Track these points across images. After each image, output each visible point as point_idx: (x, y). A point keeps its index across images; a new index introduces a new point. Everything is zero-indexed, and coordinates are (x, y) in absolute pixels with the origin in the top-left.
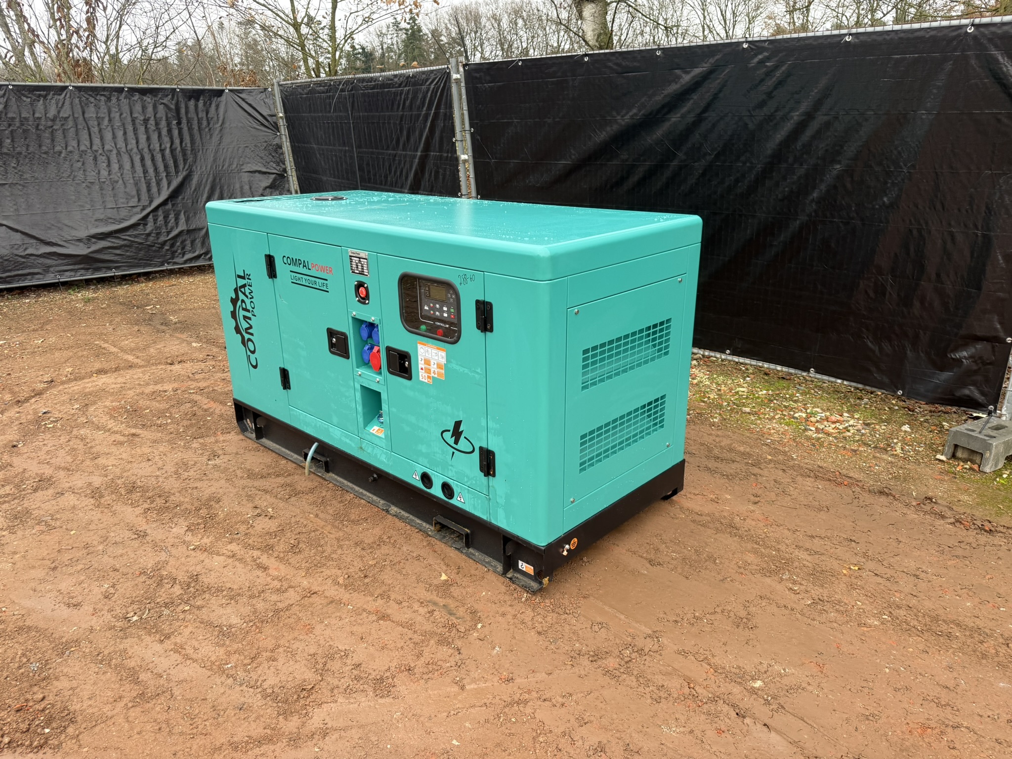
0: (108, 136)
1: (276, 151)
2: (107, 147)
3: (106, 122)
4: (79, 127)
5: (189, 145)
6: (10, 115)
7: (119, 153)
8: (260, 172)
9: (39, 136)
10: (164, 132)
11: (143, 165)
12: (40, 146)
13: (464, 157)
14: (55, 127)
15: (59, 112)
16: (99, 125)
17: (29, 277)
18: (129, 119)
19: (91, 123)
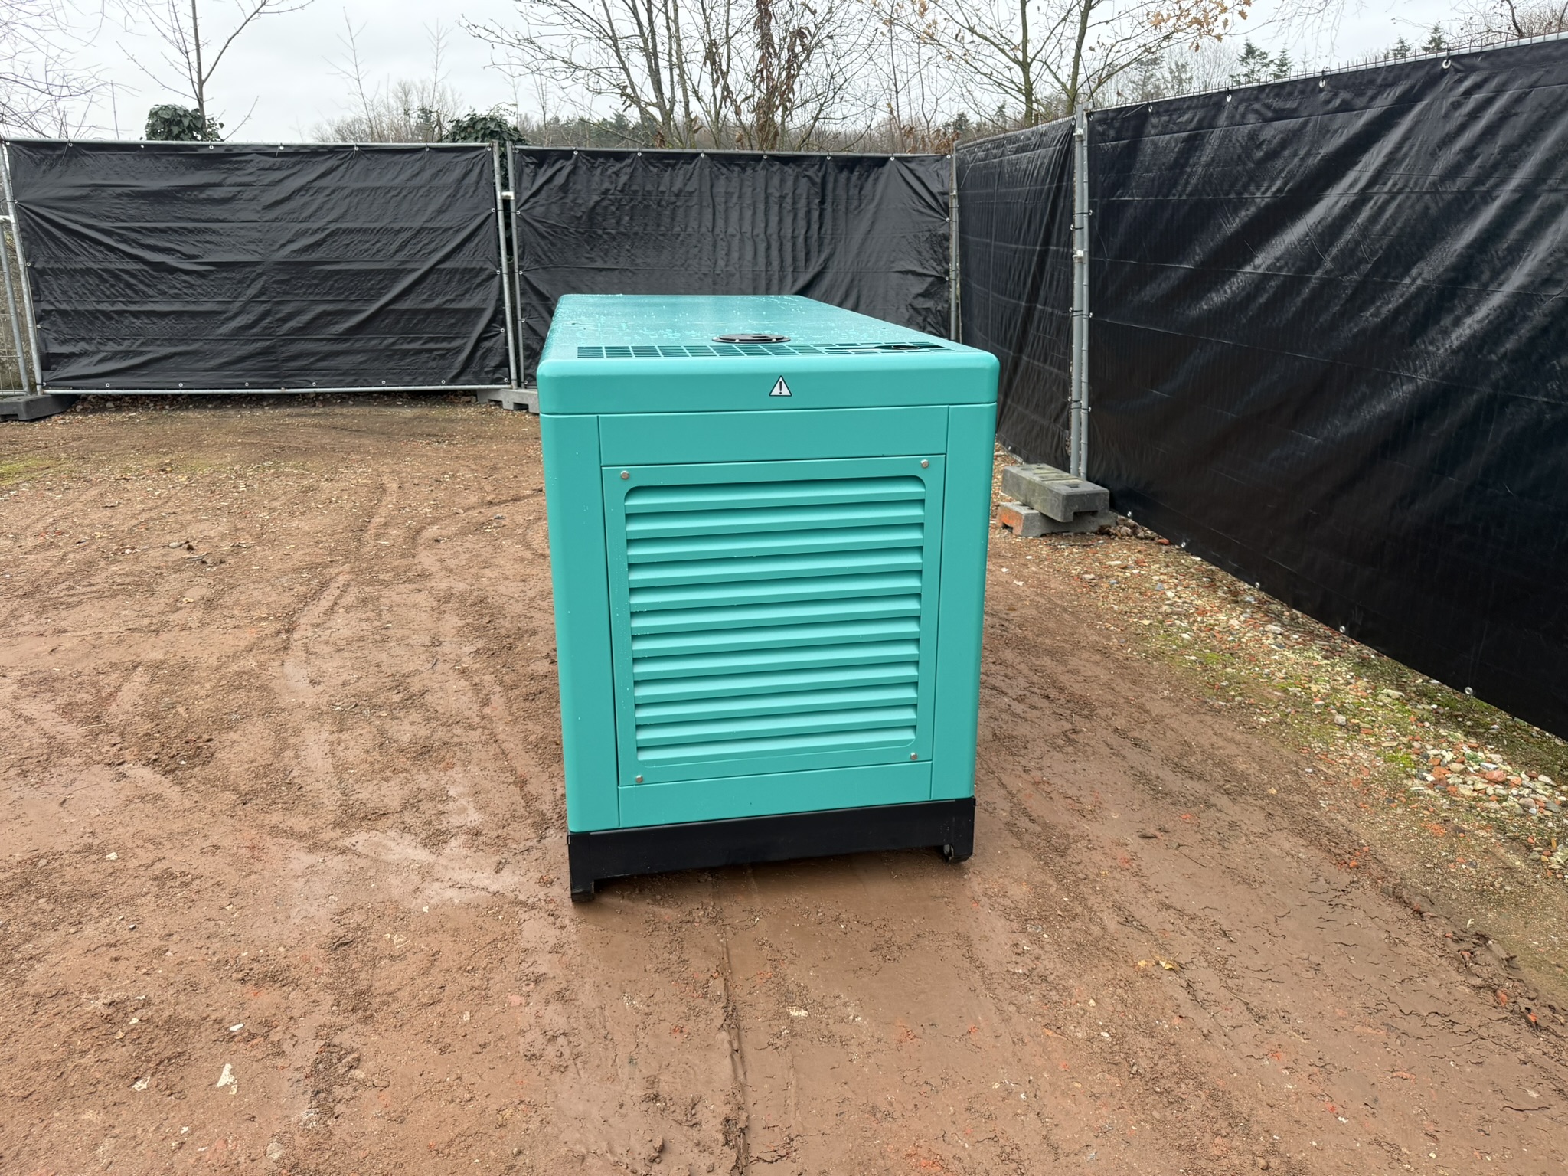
0: (734, 216)
1: (940, 244)
2: (731, 230)
3: (735, 199)
4: (705, 204)
5: (829, 232)
6: (635, 187)
7: (742, 240)
8: (914, 273)
9: (659, 214)
10: (802, 214)
12: (658, 226)
13: (1079, 253)
14: (678, 204)
15: (685, 185)
16: (726, 202)
18: (762, 195)
19: (717, 199)
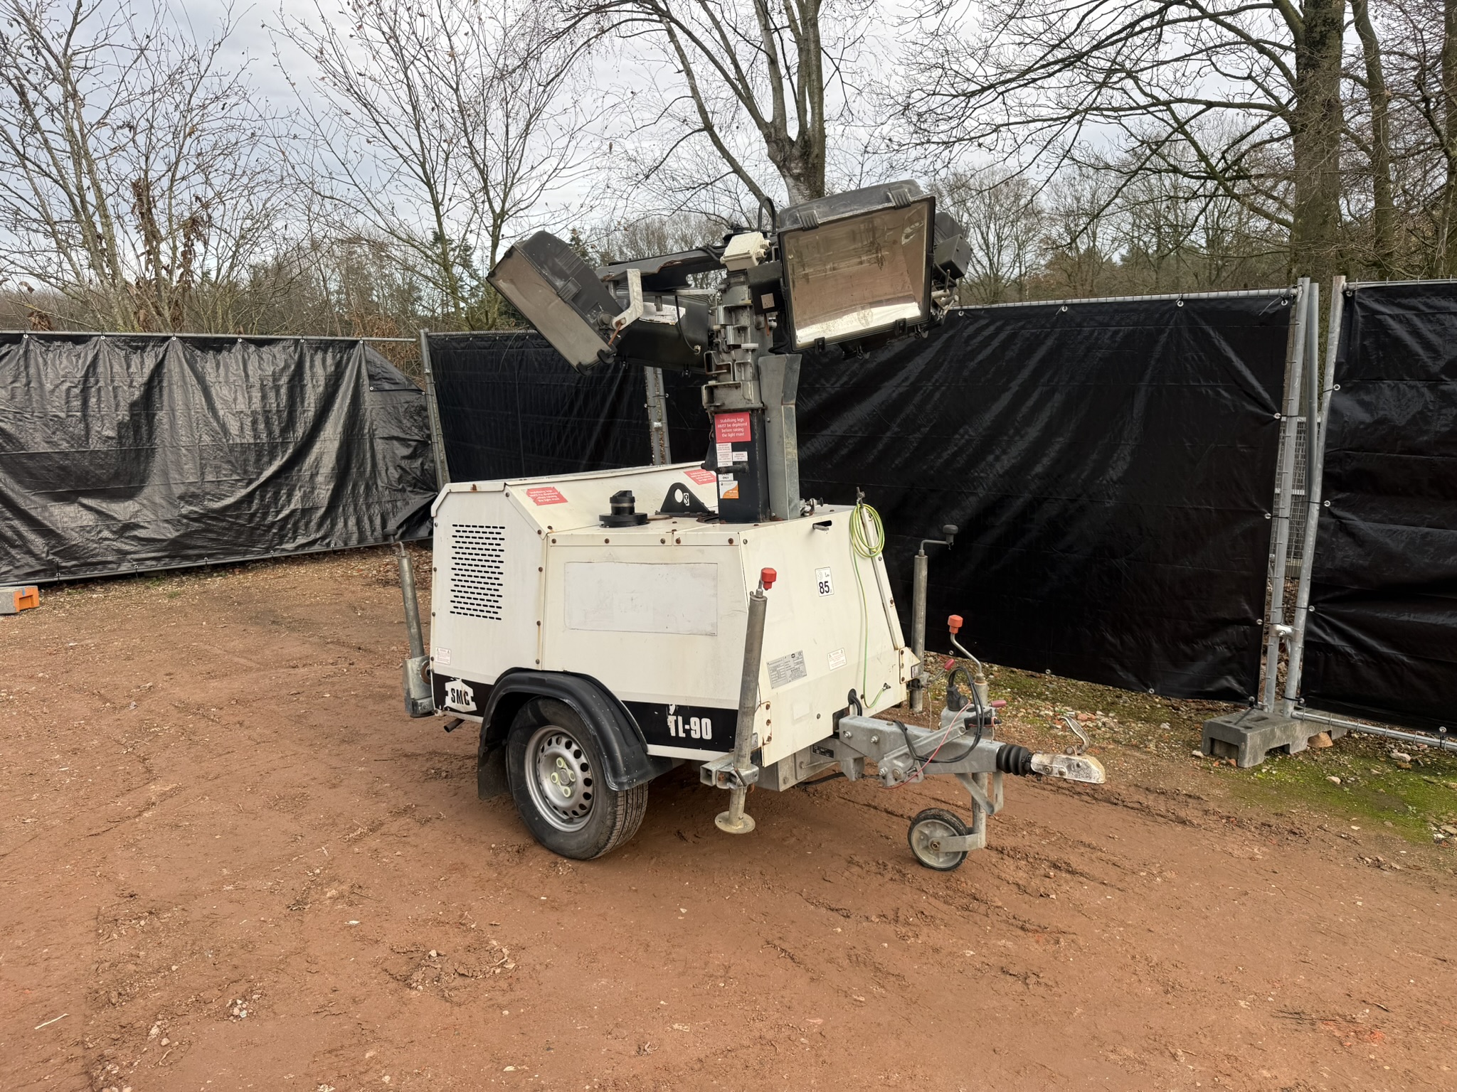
1: (419, 414)
8: (397, 439)
11: (255, 429)
13: (656, 424)
17: (100, 567)
